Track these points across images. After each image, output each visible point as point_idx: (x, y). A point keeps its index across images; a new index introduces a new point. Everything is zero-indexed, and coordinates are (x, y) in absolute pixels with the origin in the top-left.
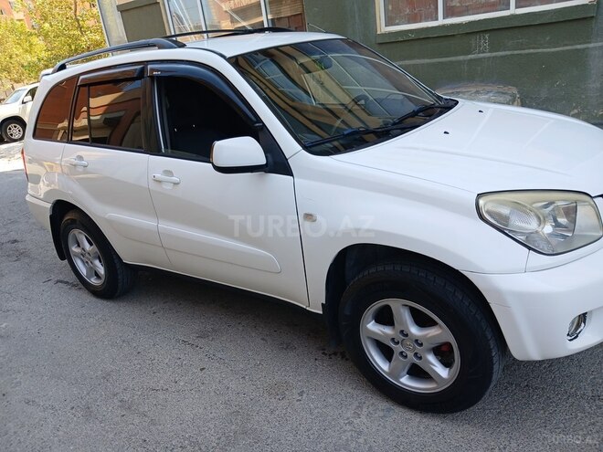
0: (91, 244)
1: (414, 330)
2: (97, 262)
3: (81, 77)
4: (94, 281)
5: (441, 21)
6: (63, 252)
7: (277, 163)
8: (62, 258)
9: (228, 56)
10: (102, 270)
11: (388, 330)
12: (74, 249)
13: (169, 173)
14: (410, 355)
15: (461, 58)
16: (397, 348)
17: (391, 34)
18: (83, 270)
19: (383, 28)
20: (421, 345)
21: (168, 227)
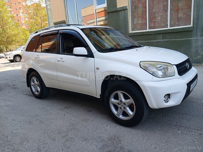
0: (37, 82)
1: (123, 100)
2: (38, 87)
3: (41, 34)
4: (36, 93)
5: (148, 30)
6: (29, 85)
7: (90, 55)
8: (28, 86)
9: (81, 28)
10: (39, 90)
11: (117, 101)
12: (32, 83)
13: (62, 58)
14: (122, 108)
15: (154, 41)
16: (119, 106)
17: (133, 33)
18: (34, 90)
19: (131, 31)
20: (125, 105)
21: (59, 74)
